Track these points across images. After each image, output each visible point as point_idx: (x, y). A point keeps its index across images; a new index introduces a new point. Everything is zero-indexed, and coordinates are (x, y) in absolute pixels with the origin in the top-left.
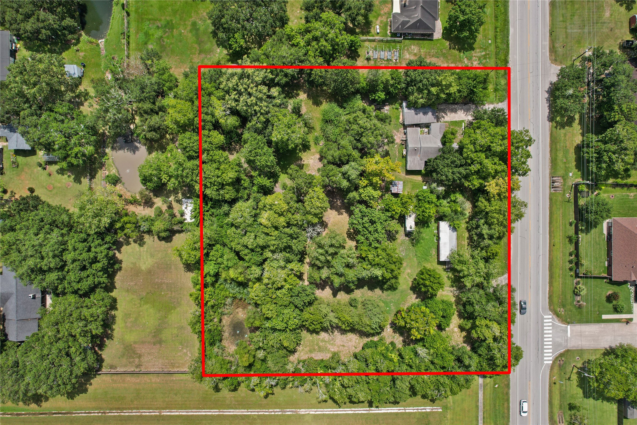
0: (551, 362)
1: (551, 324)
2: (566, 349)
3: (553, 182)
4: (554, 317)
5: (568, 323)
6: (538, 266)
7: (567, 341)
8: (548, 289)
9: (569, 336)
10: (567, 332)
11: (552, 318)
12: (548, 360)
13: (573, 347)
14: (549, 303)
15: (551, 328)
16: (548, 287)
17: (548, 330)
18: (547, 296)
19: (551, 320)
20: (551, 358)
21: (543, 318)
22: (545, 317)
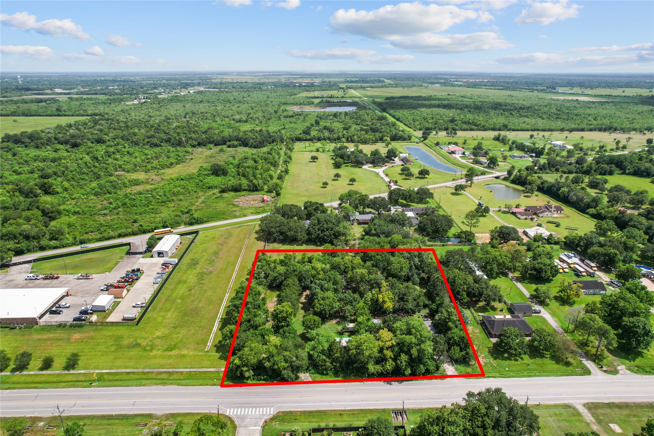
0: (227, 414)
1: (264, 413)
2: (238, 426)
3: (400, 412)
4: (272, 416)
5: (263, 427)
6: (321, 402)
7: (246, 426)
8: (298, 410)
9: (250, 428)
10: (255, 426)
11: (270, 414)
12: (229, 412)
13: (238, 432)
14: (285, 411)
15: (261, 413)
16: (300, 410)
17: (258, 411)
18: (292, 410)
19: (268, 413)
20: (231, 414)
21: (270, 407)
22: (272, 409)
